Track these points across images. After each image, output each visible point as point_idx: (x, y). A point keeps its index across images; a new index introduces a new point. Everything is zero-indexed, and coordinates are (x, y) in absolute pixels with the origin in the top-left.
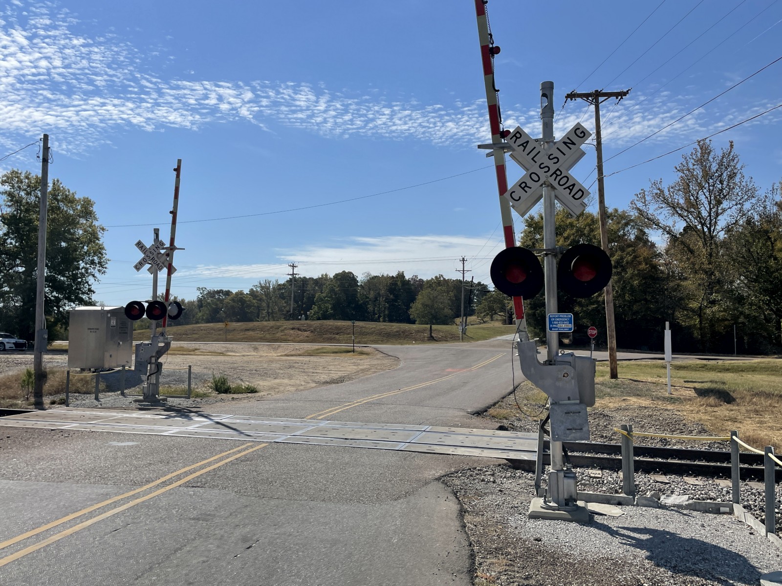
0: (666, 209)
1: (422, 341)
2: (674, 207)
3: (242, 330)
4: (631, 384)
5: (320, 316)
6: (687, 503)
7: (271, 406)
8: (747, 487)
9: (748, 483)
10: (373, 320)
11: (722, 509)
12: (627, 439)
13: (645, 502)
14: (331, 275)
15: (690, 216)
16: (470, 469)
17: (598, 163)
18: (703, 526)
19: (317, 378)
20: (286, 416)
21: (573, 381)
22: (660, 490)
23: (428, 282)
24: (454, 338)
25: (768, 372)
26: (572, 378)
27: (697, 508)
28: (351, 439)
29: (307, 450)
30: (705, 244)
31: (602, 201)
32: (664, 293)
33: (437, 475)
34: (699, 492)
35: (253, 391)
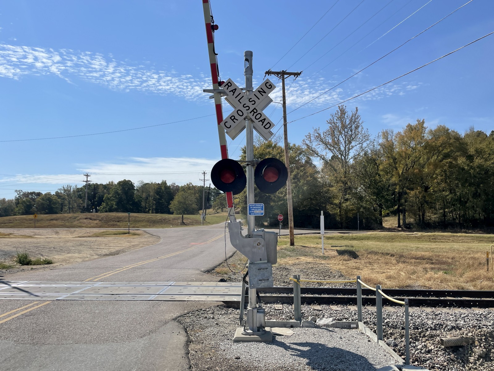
0: (322, 145)
1: (177, 225)
2: (326, 144)
3: (47, 220)
4: (302, 248)
5: (107, 210)
6: (332, 323)
7: (60, 273)
8: (366, 310)
9: (366, 307)
10: (145, 212)
11: (352, 326)
12: (297, 284)
13: (307, 324)
14: (116, 182)
15: (335, 150)
16: (198, 310)
17: (284, 115)
18: (341, 338)
19: (100, 252)
20: (70, 280)
21: (263, 248)
22: (316, 315)
23: (182, 187)
24: (197, 223)
25: (375, 240)
26: (263, 246)
27: (338, 326)
28: (116, 294)
29: (81, 305)
30: (342, 166)
31: (286, 138)
32: (320, 194)
33: (175, 316)
34: (339, 315)
35: (49, 263)
